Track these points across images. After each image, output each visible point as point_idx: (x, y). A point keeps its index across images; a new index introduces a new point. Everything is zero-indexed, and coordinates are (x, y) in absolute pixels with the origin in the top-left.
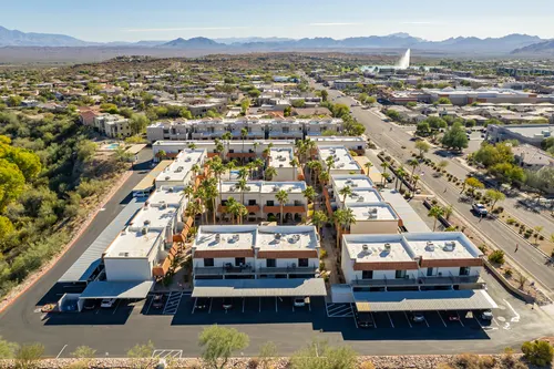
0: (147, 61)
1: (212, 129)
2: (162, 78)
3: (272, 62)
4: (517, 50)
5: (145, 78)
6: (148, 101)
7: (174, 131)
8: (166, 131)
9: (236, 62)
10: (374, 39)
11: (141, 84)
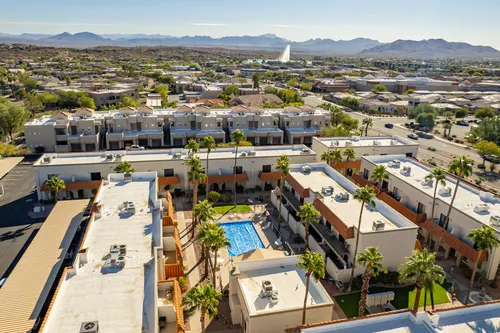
0: (30, 49)
1: (138, 126)
2: (49, 66)
3: (163, 53)
4: (365, 51)
5: (29, 65)
6: (30, 87)
7: (74, 130)
8: (60, 131)
9: (127, 53)
10: (247, 39)
11: (23, 71)
